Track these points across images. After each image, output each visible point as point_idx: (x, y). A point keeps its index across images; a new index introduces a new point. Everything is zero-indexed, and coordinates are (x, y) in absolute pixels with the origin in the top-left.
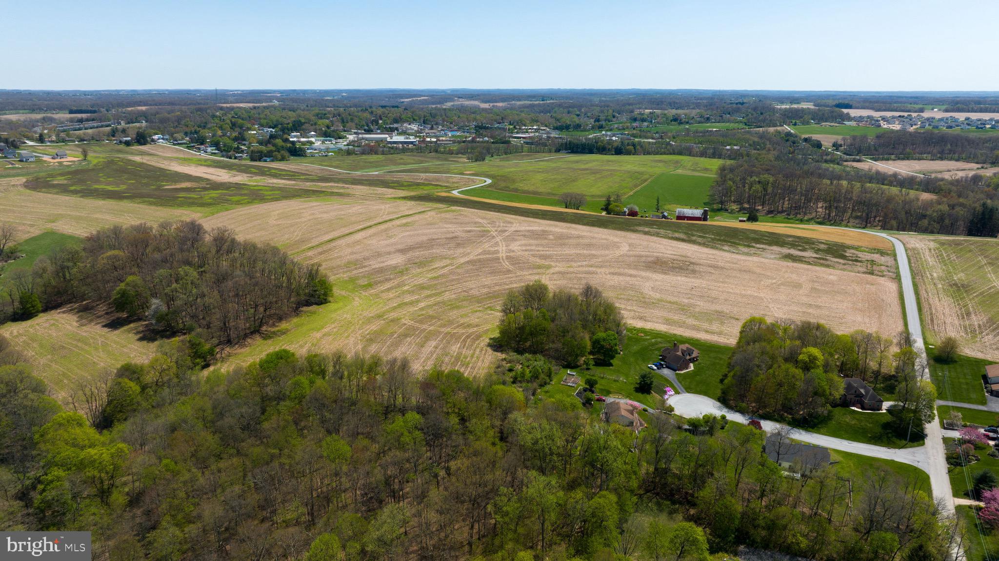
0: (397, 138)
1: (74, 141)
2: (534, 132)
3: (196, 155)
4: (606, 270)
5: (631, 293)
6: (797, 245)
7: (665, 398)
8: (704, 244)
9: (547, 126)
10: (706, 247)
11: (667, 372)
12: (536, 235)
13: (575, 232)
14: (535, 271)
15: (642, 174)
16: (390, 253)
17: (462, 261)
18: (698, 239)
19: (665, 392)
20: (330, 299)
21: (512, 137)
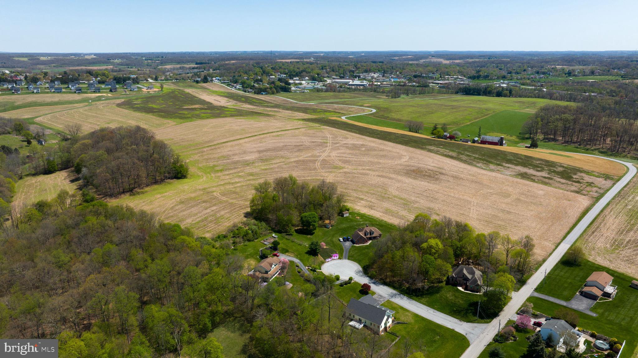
0: (357, 82)
1: (172, 80)
2: (453, 80)
3: (229, 89)
4: (377, 173)
5: (379, 189)
6: (538, 167)
7: (327, 260)
8: (465, 161)
9: (465, 76)
10: (465, 163)
11: (348, 244)
12: (355, 147)
13: (382, 147)
14: (330, 170)
15: (488, 111)
16: (251, 152)
17: (292, 160)
18: (464, 157)
19: (330, 257)
20: (189, 176)
21: (433, 83)
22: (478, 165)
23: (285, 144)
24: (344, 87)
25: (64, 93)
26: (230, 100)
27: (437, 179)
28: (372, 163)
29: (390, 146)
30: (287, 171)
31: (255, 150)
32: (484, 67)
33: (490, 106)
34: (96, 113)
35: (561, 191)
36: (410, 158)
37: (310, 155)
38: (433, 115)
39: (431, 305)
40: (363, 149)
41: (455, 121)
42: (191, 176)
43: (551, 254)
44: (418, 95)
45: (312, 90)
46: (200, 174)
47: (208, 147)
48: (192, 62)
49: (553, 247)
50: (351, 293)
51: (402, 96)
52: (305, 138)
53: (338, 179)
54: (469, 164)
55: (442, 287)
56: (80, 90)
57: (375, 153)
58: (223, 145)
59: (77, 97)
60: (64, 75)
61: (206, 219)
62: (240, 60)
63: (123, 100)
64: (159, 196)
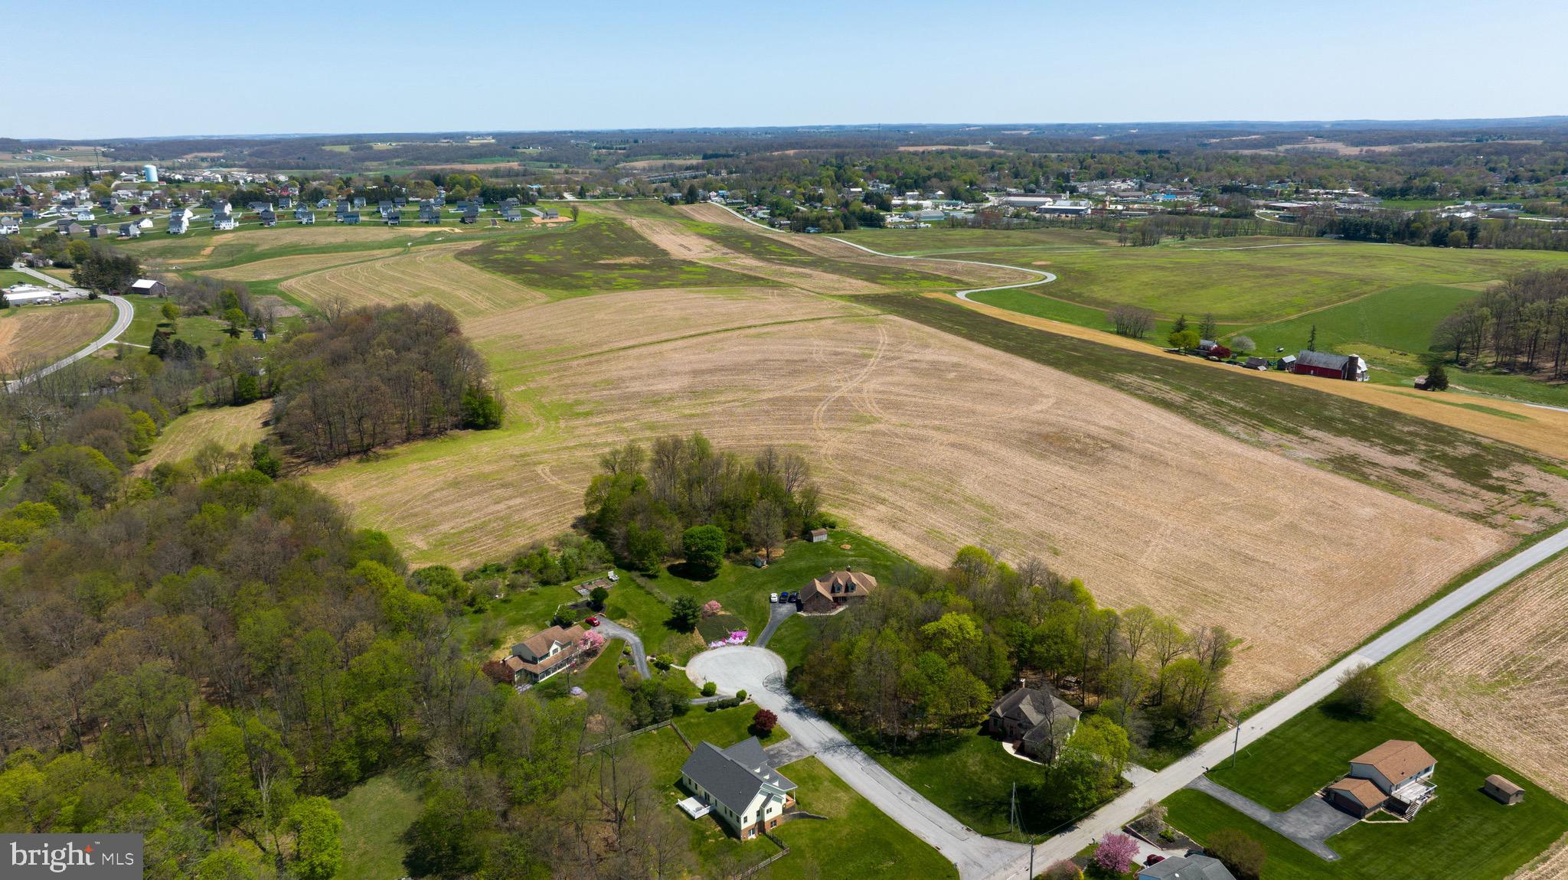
0: (1064, 203)
1: (617, 197)
2: (1329, 200)
3: (739, 220)
4: (952, 438)
5: (937, 479)
6: (1400, 441)
7: (713, 645)
8: (1202, 417)
9: (1366, 190)
10: (1197, 423)
11: (787, 608)
12: (936, 369)
13: (1002, 371)
14: (842, 425)
15: (1366, 283)
16: (677, 374)
17: (766, 396)
18: (1201, 407)
19: (724, 637)
20: (505, 422)
21: (1268, 207)
22: (1232, 429)
23: (767, 356)
24: (1026, 217)
25: (364, 224)
26: (718, 247)
27: (1099, 461)
28: (955, 411)
29: (1025, 371)
30: (740, 421)
31: (688, 368)
32: (1449, 163)
33: (1388, 270)
34: (403, 272)
35: (1429, 511)
36: (1058, 404)
37: (813, 384)
38: (1202, 292)
39: (915, 782)
40: (952, 375)
41: (1258, 309)
42: (511, 423)
43: (1306, 681)
44: (1212, 239)
45: (939, 223)
46: (534, 419)
47: (584, 357)
48: (695, 152)
49: (1325, 661)
50: (727, 730)
51: (1167, 240)
52: (822, 343)
53: (851, 447)
54: (1206, 425)
55: (967, 739)
56: (397, 218)
57: (976, 385)
58: (621, 353)
59: (385, 234)
60: (383, 183)
61: (482, 527)
62: (809, 148)
63: (479, 243)
64: (416, 466)
